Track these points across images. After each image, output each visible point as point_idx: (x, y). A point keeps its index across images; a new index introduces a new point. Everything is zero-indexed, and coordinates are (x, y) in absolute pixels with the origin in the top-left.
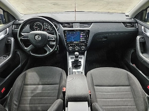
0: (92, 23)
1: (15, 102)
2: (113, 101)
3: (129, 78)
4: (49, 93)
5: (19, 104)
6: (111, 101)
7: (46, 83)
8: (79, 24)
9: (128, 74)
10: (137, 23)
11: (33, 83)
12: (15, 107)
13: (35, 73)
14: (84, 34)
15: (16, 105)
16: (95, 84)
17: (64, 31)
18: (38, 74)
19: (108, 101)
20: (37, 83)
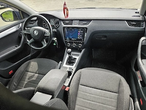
0: (92, 20)
1: (15, 83)
2: (92, 104)
3: (120, 84)
5: (18, 85)
6: (90, 103)
8: (78, 22)
9: (120, 80)
12: (13, 86)
13: (36, 63)
14: (82, 32)
15: (15, 85)
16: (80, 83)
17: (64, 28)
19: (87, 103)
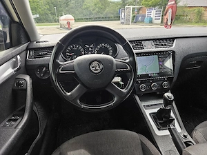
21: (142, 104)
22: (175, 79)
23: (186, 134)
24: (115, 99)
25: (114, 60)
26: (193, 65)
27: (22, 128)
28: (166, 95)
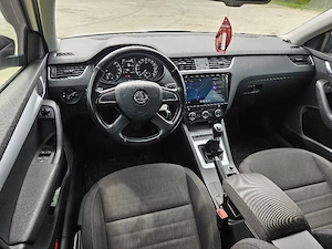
0: (233, 56)
4: (176, 229)
7: (160, 205)
10: (312, 55)
11: (126, 212)
18: (132, 187)
20: (136, 210)
21: (190, 135)
22: (228, 107)
23: (233, 166)
24: (161, 132)
25: (161, 88)
26: (252, 89)
27: (59, 163)
28: (215, 126)
